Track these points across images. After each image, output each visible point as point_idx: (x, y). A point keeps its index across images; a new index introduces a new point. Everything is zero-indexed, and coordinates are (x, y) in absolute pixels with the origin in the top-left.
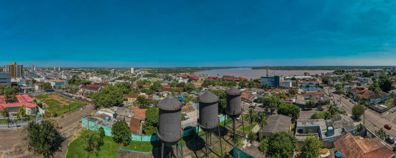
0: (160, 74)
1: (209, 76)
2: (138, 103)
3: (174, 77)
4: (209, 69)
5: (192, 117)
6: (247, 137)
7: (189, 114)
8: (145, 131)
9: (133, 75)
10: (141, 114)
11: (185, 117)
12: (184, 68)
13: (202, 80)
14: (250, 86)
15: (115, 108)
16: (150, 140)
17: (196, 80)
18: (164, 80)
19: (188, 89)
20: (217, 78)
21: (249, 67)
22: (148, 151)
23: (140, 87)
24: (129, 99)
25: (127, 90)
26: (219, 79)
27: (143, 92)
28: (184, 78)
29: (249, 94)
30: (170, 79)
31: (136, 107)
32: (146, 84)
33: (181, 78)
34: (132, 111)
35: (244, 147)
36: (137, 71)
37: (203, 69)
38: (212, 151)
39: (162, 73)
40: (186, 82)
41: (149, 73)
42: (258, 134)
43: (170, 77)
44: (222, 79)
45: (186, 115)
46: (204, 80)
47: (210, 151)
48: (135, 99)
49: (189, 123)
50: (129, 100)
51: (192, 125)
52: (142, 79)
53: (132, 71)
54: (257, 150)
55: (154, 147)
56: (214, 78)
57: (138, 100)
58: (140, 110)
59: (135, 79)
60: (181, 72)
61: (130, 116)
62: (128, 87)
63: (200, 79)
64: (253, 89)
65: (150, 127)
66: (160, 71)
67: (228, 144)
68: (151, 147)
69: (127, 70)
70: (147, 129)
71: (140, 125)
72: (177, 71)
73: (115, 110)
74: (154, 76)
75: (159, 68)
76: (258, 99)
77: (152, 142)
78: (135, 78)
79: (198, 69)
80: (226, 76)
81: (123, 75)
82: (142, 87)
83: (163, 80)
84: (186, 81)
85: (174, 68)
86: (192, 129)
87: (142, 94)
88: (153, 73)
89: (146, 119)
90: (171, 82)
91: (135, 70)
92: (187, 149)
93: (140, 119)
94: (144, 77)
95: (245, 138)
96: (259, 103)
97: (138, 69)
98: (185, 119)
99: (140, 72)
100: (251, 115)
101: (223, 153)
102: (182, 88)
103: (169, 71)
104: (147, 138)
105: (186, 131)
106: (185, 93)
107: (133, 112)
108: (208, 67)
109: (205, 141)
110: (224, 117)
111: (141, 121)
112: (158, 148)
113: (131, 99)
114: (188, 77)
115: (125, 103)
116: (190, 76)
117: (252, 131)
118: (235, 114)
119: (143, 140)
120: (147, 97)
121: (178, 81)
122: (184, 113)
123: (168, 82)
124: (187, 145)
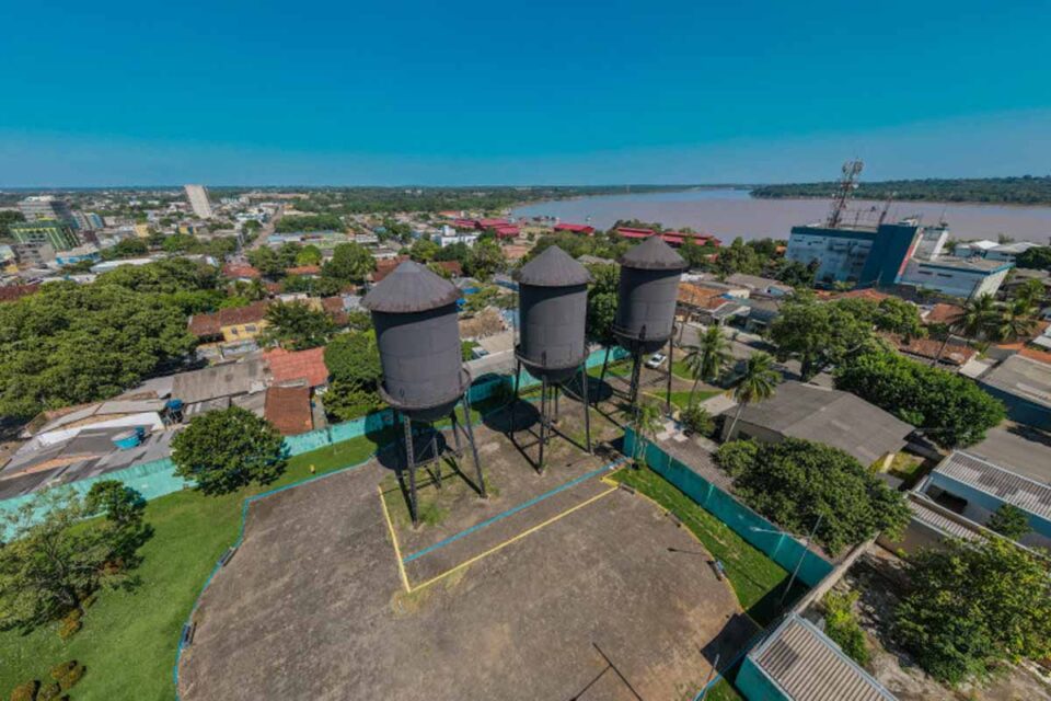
0: (358, 218)
1: (557, 223)
2: (283, 332)
3: (421, 228)
4: (561, 193)
5: (496, 351)
6: (676, 415)
7: (485, 343)
8: (337, 413)
9: (214, 227)
10: (309, 367)
11: (476, 350)
12: (459, 192)
13: (531, 237)
14: (727, 262)
15: (163, 386)
16: (362, 433)
17: (509, 239)
18: (382, 239)
19: (480, 264)
20: (589, 229)
21: (739, 187)
22: (362, 459)
23: (274, 276)
24: (226, 330)
25: (203, 293)
26: (598, 234)
27: (290, 290)
28: (460, 231)
29: (714, 292)
30: (405, 234)
31: (277, 351)
32: (301, 259)
33: (448, 231)
34: (260, 367)
35: (662, 437)
36: (229, 204)
37: (537, 194)
38: (558, 434)
39: (368, 210)
40: (470, 245)
41: (302, 214)
42: (720, 420)
43: (405, 226)
44: (611, 234)
45: (478, 345)
46: (537, 237)
47: (552, 433)
48: (263, 323)
49: (489, 366)
50: (230, 337)
51: (498, 371)
52: (275, 242)
53: (201, 206)
54: (708, 460)
55: (380, 445)
56: (575, 232)
57: (276, 322)
58: (300, 355)
59: (232, 246)
60: (449, 208)
61: (258, 386)
62: (207, 283)
63: (524, 235)
64: (737, 277)
65: (353, 396)
66: (356, 200)
67: (609, 423)
68: (374, 446)
69: (165, 202)
70: (345, 405)
71: (312, 405)
72: (432, 203)
73: (163, 393)
74: (332, 227)
75: (347, 190)
76: (753, 314)
77: (371, 436)
78: (234, 240)
79: (514, 196)
80: (628, 224)
81: (141, 231)
82: (284, 275)
83: (375, 239)
84: (470, 240)
85: (415, 189)
86: (498, 381)
87: (287, 299)
88: (322, 212)
89: (332, 378)
90: (409, 247)
91: (214, 196)
92: (487, 429)
93: (308, 385)
94: (278, 231)
95: (670, 417)
96: (752, 331)
97: (234, 193)
98: (474, 357)
99: (254, 211)
100: (707, 352)
101: (593, 441)
102: (458, 265)
103: (397, 200)
104: (352, 430)
105: (480, 387)
106: (470, 279)
107: (266, 370)
108: (556, 189)
109: (540, 410)
110: (604, 354)
111: (312, 389)
112: (392, 445)
113: (240, 327)
114: (478, 226)
115: (208, 351)
116: (486, 222)
117: (701, 405)
118: (648, 337)
119: (336, 440)
120: (316, 304)
121: (438, 242)
122: (470, 340)
123: (399, 247)
124: (486, 421)
